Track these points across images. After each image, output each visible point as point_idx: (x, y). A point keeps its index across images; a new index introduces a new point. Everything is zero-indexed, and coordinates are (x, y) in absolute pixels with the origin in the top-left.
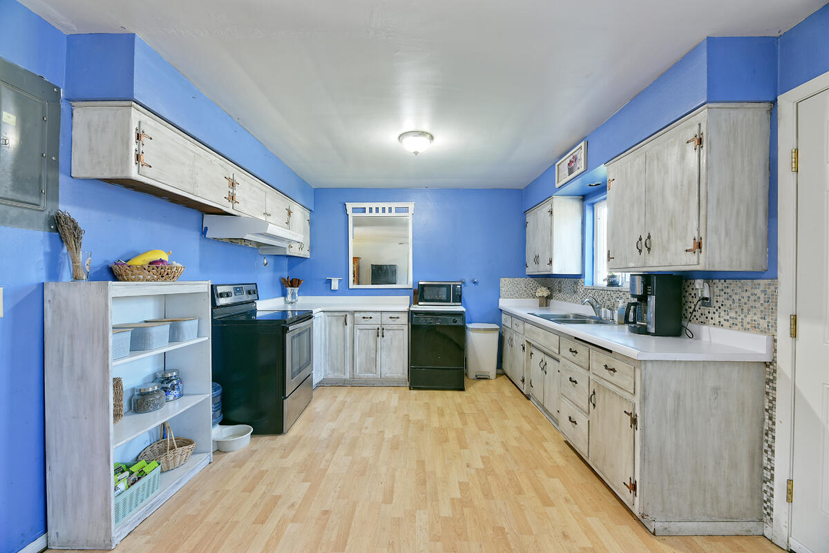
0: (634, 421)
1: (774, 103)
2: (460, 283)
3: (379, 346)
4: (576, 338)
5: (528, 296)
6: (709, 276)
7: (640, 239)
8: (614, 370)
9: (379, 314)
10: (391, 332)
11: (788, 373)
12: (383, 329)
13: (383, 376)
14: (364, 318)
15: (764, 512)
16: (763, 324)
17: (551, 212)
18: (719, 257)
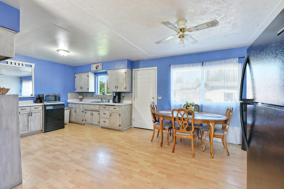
0: (120, 115)
1: (132, 70)
2: (60, 95)
3: (29, 119)
4: (105, 105)
5: (76, 98)
6: (124, 93)
7: (116, 86)
8: (116, 108)
9: (29, 107)
10: (35, 114)
11: (133, 105)
12: (31, 113)
13: (31, 131)
14: (22, 109)
16: (131, 99)
17: (88, 76)
18: (128, 90)
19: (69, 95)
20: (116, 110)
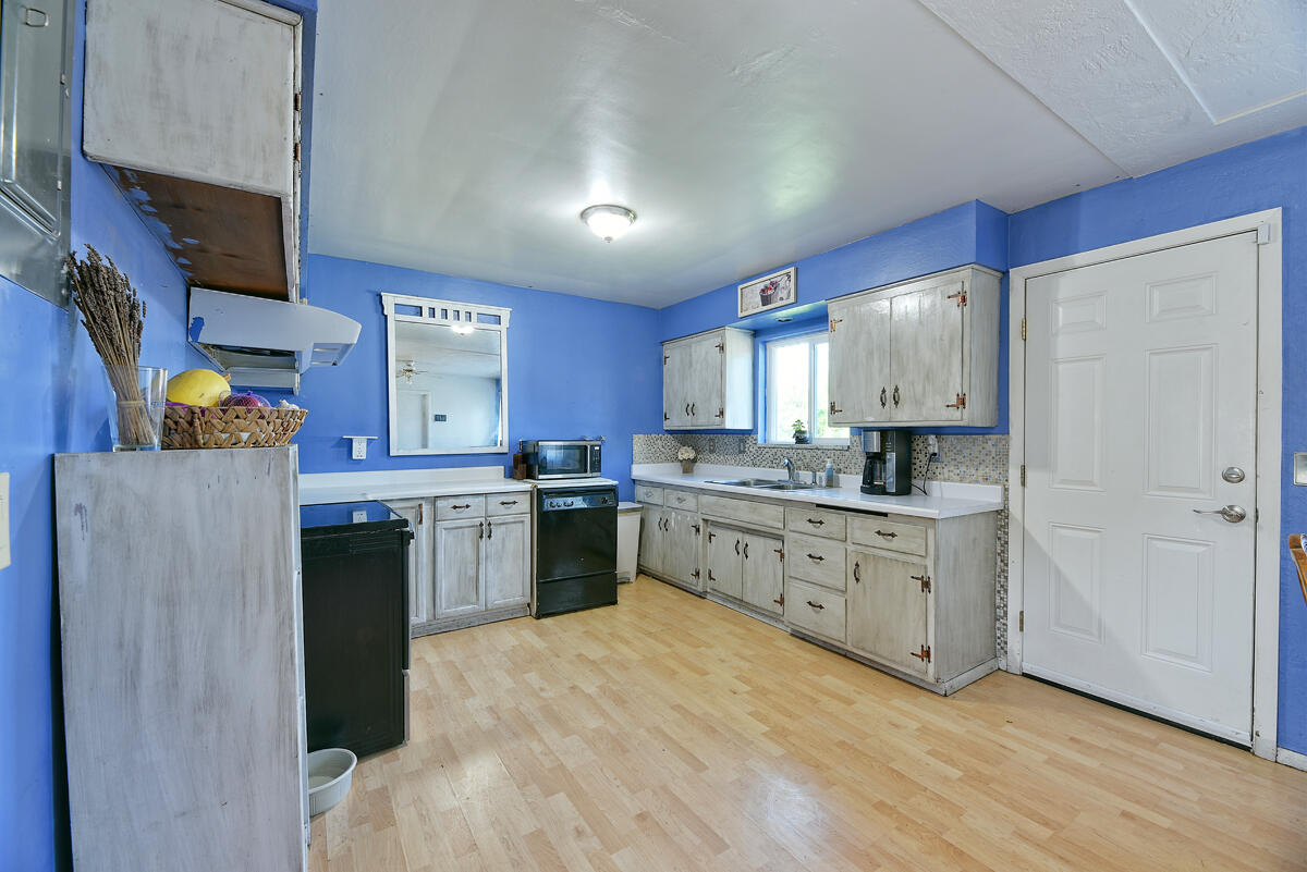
0: (926, 585)
1: (1006, 274)
2: (599, 443)
3: (483, 554)
4: (818, 505)
5: (667, 460)
6: (938, 431)
7: (884, 391)
8: (893, 535)
9: (482, 499)
10: (503, 528)
11: (1019, 517)
12: (490, 524)
13: (489, 606)
14: (455, 507)
15: (997, 646)
16: (995, 475)
17: (722, 348)
18: (976, 413)
19: (639, 441)
20: (895, 543)
